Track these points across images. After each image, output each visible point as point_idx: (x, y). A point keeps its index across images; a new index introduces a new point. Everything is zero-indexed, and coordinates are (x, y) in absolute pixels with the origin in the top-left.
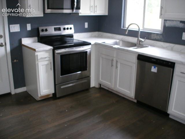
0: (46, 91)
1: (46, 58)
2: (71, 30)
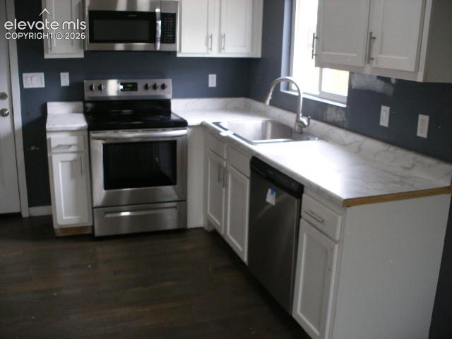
0: (71, 217)
2: (165, 90)
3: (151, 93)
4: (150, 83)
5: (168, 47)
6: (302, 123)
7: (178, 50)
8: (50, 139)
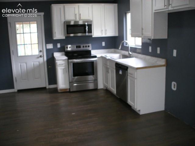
0: (63, 86)
1: (63, 64)
2: (89, 47)
3: (85, 49)
4: (85, 45)
5: (90, 34)
6: (130, 54)
7: (93, 35)
8: (57, 63)
